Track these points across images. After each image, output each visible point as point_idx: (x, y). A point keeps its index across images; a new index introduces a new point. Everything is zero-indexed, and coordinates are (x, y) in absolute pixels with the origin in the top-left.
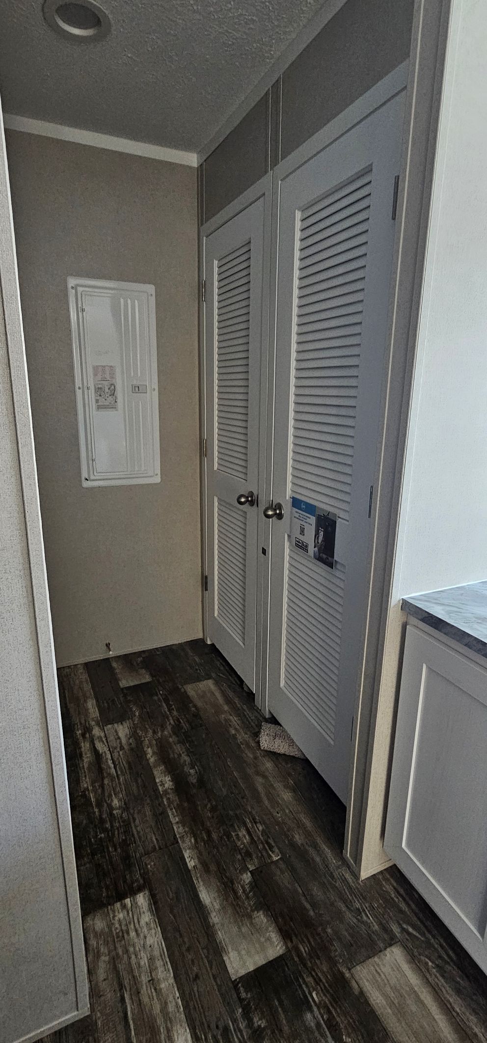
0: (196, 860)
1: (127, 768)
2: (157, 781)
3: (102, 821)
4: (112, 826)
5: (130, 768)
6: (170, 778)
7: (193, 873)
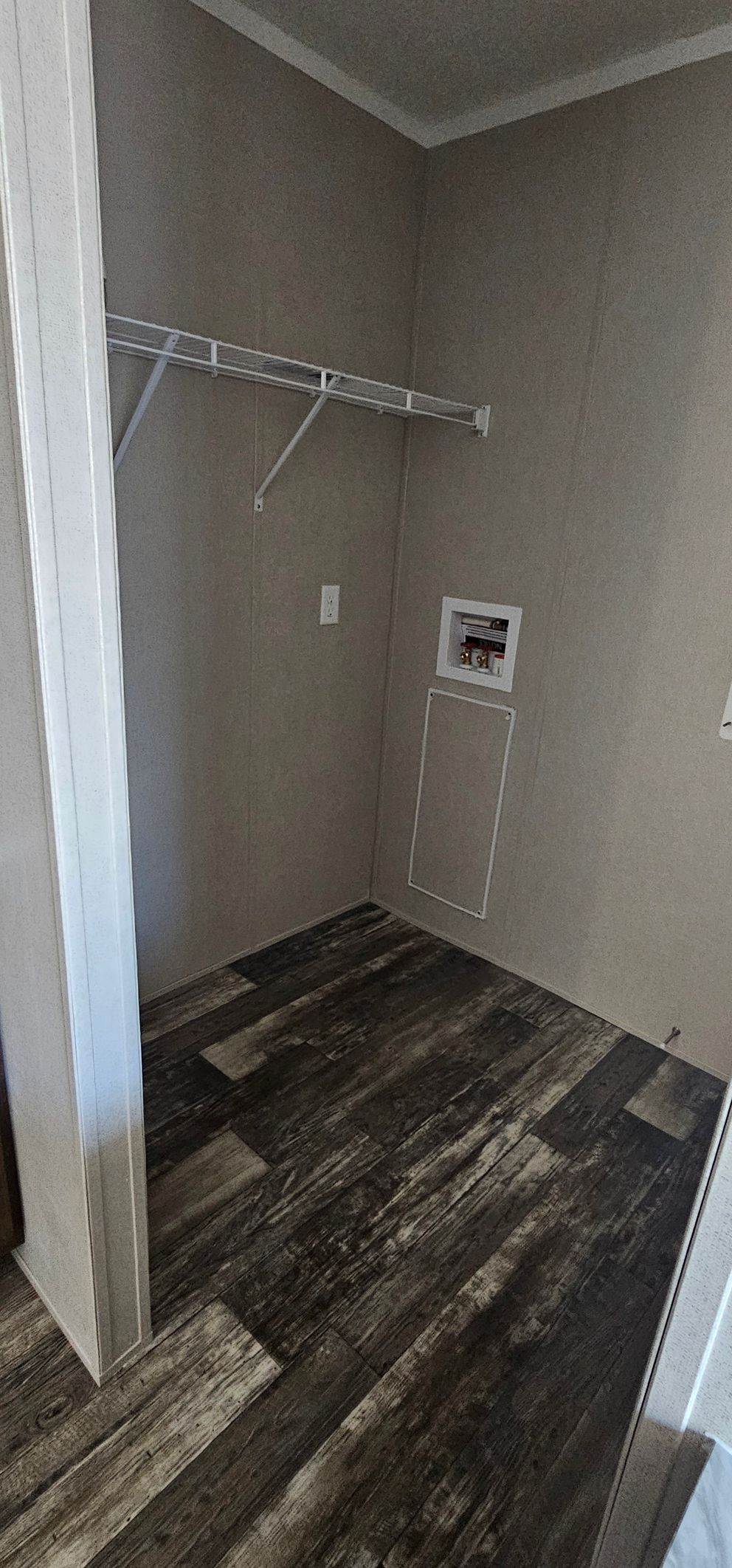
0: (363, 1429)
1: (474, 1212)
2: (479, 1273)
3: (367, 1233)
4: (366, 1251)
5: (477, 1218)
6: (496, 1290)
7: (337, 1435)
